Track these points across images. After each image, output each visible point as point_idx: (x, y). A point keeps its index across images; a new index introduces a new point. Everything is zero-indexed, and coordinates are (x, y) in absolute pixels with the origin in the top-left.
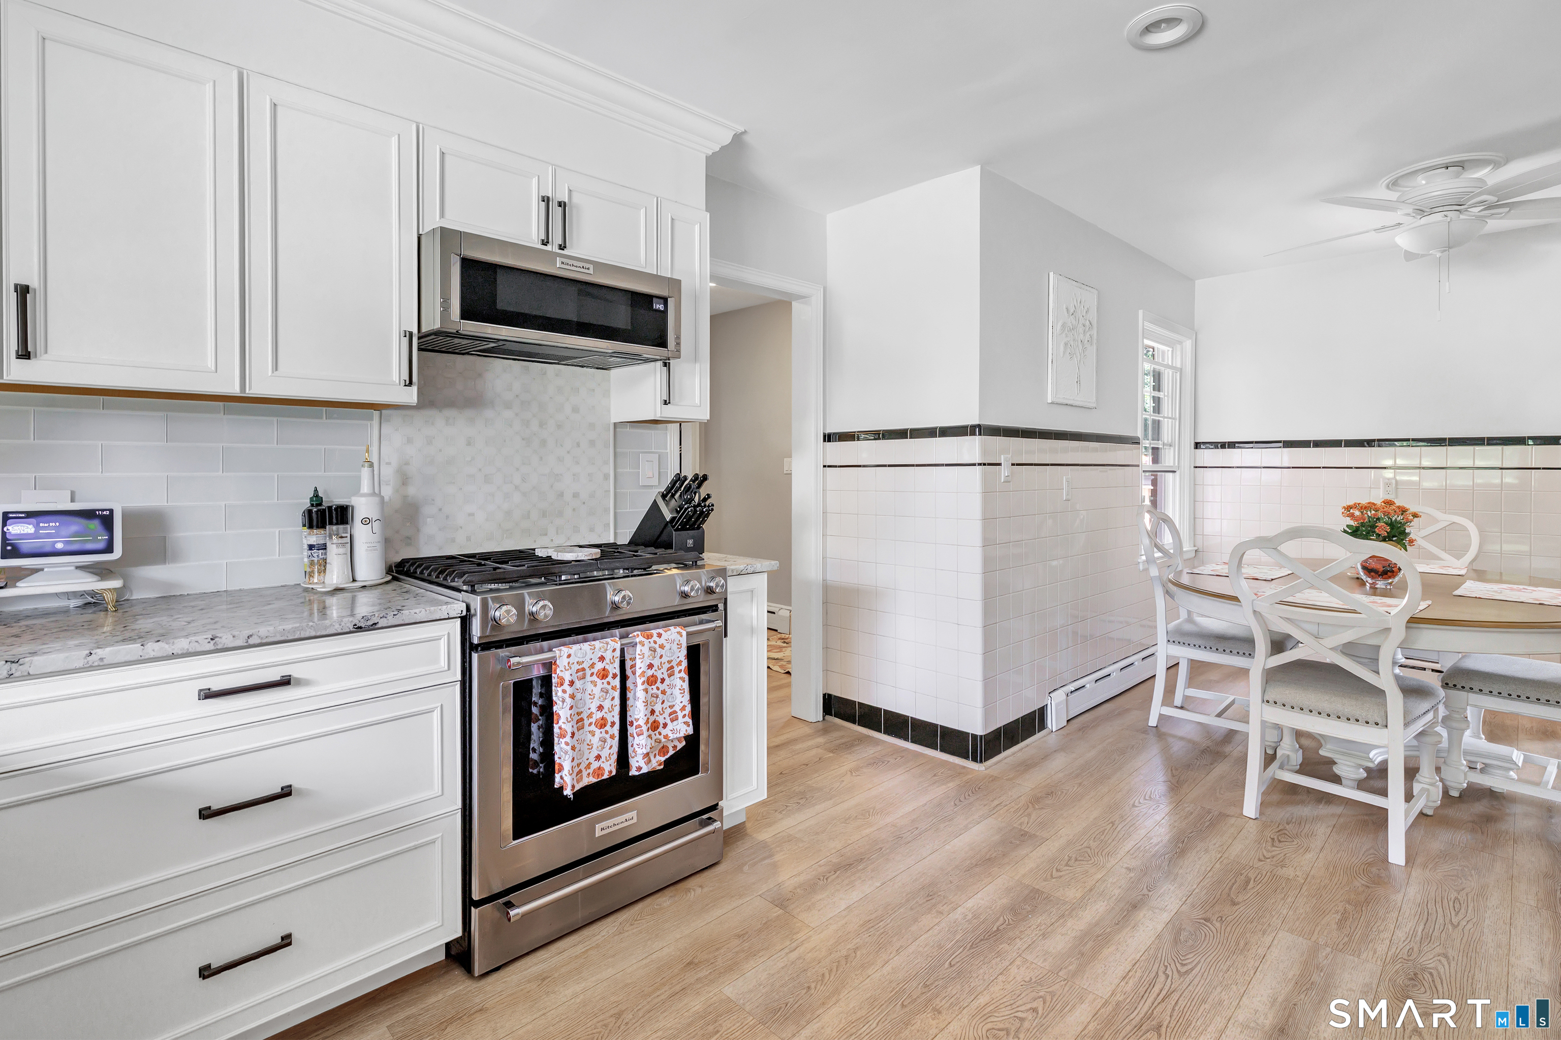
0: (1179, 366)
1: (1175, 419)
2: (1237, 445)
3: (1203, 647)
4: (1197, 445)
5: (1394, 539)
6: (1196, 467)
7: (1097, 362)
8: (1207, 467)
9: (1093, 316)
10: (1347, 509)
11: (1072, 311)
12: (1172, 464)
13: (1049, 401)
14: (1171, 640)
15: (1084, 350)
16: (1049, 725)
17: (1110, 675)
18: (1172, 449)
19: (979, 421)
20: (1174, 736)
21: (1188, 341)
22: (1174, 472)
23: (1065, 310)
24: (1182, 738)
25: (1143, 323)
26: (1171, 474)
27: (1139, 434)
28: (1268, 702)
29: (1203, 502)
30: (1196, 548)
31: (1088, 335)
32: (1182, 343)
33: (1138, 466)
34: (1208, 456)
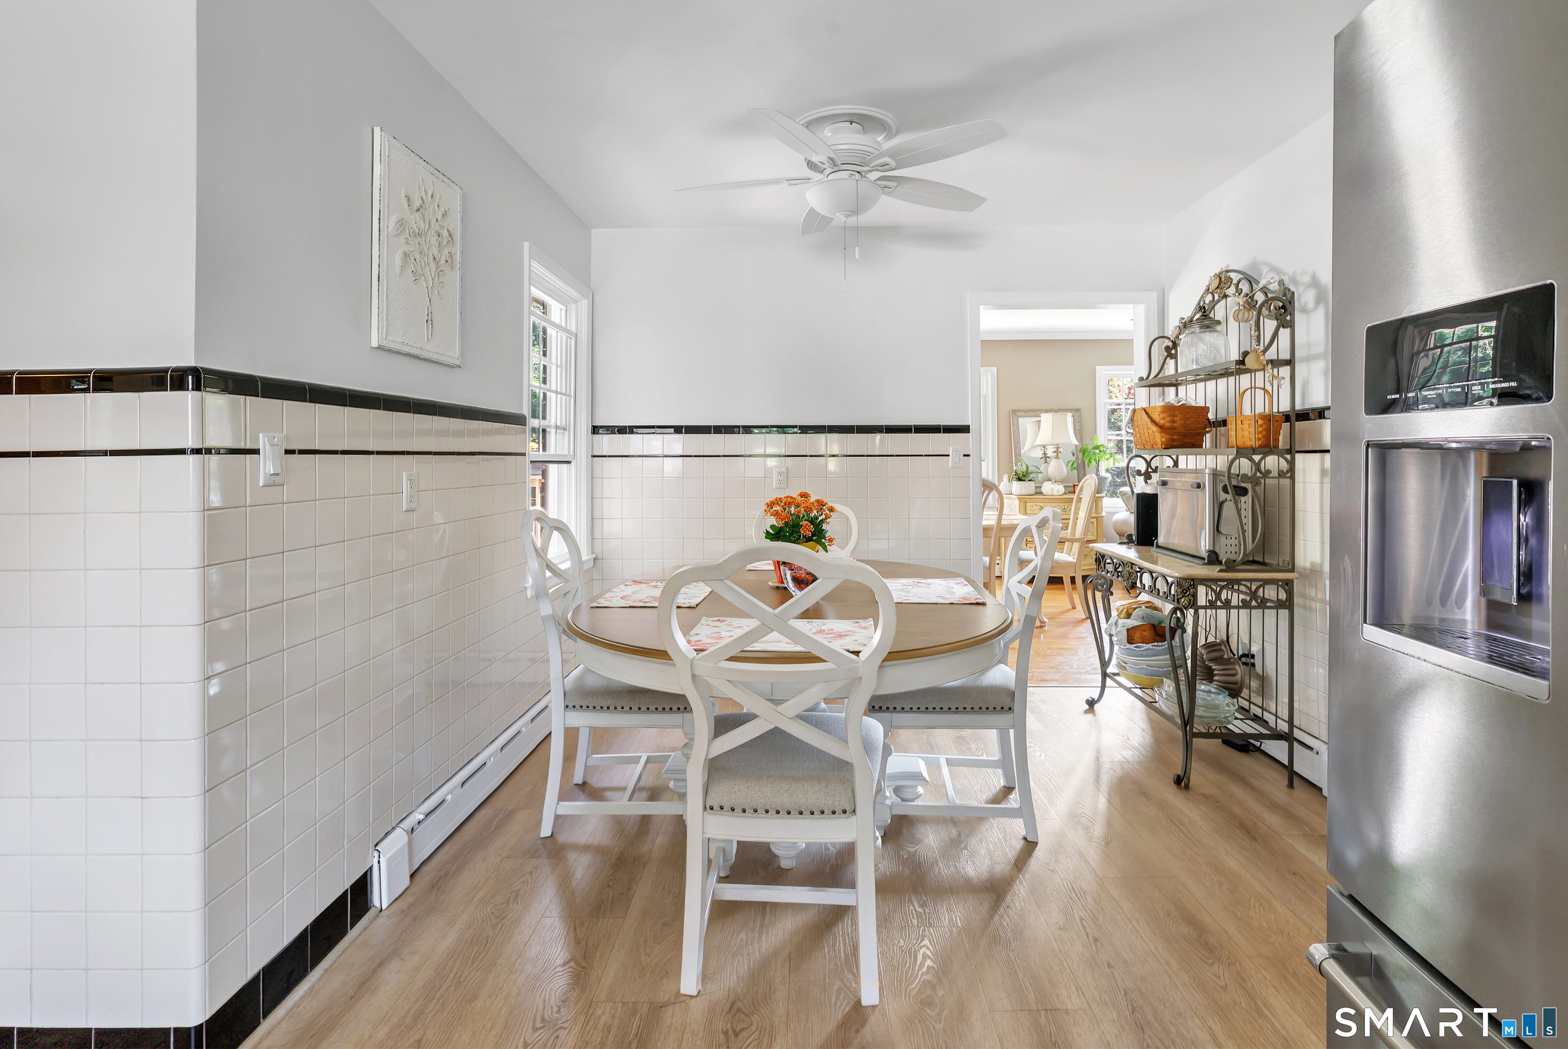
0: (574, 330)
1: (569, 396)
2: (635, 430)
3: (612, 708)
4: (595, 430)
5: (814, 538)
6: (594, 456)
7: (462, 298)
8: (605, 456)
9: (455, 223)
10: (771, 505)
11: (417, 203)
12: (566, 453)
13: (375, 344)
14: (571, 706)
15: (440, 273)
16: (376, 902)
17: (485, 764)
18: (567, 433)
19: (195, 363)
20: (575, 847)
21: (584, 301)
22: (569, 462)
23: (404, 201)
24: (586, 848)
25: (530, 262)
26: (565, 465)
27: (526, 411)
28: (711, 808)
29: (602, 498)
30: (594, 556)
31: (446, 251)
32: (577, 302)
33: (524, 454)
34: (606, 442)
